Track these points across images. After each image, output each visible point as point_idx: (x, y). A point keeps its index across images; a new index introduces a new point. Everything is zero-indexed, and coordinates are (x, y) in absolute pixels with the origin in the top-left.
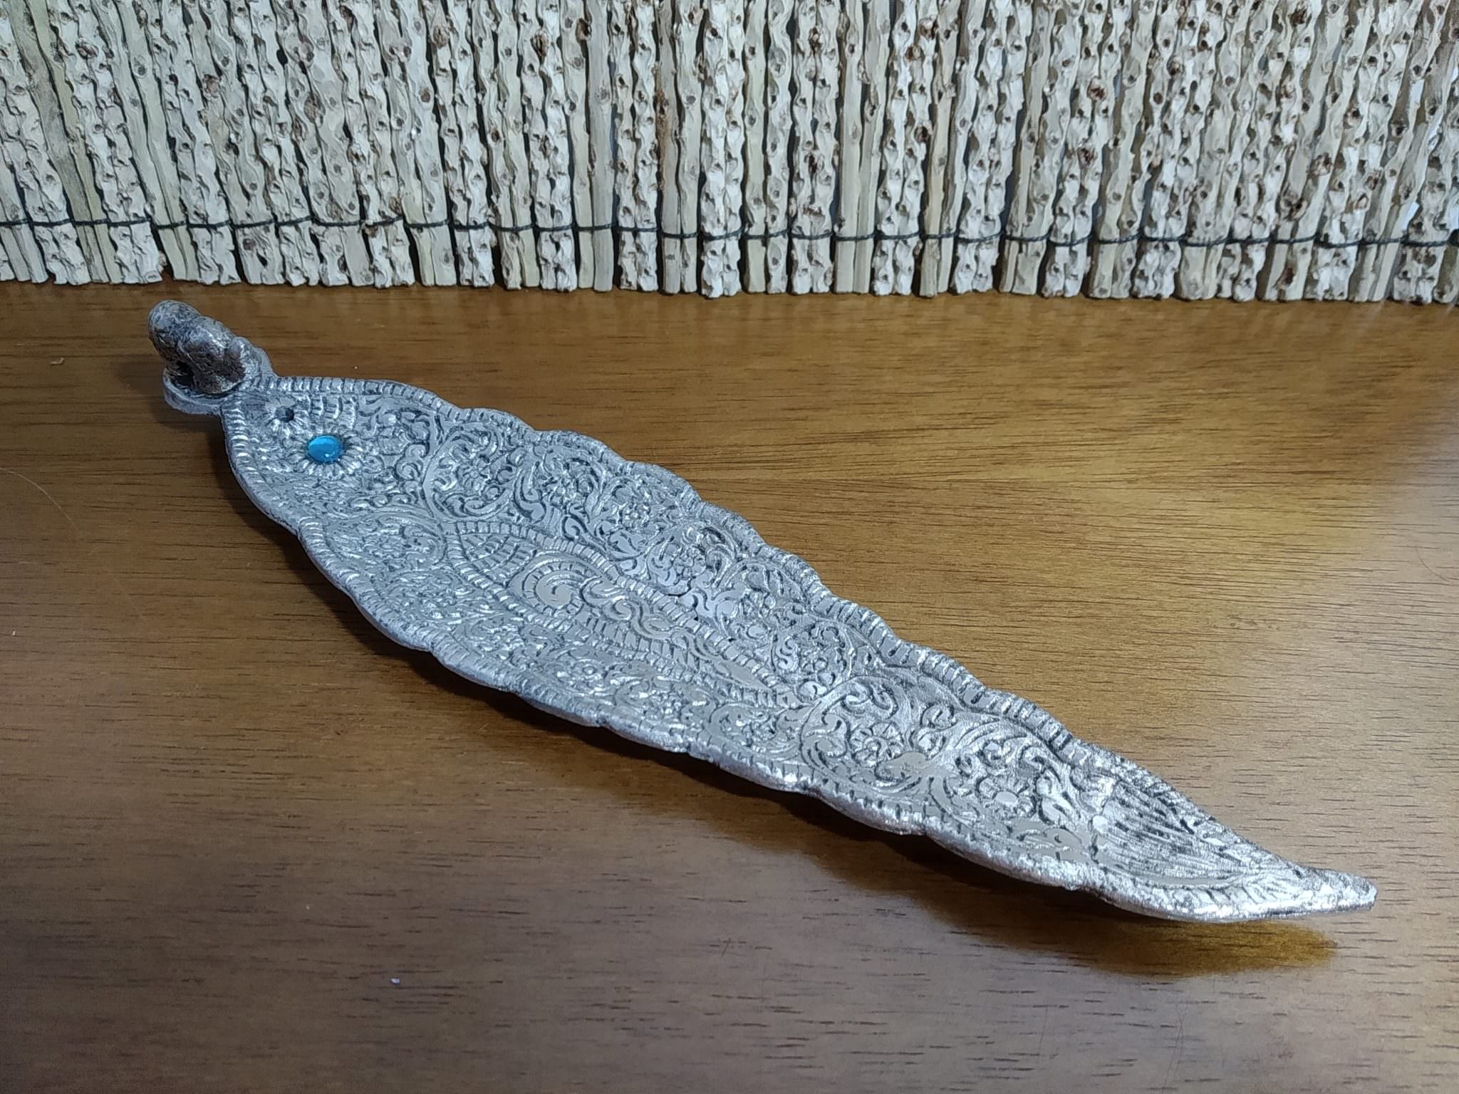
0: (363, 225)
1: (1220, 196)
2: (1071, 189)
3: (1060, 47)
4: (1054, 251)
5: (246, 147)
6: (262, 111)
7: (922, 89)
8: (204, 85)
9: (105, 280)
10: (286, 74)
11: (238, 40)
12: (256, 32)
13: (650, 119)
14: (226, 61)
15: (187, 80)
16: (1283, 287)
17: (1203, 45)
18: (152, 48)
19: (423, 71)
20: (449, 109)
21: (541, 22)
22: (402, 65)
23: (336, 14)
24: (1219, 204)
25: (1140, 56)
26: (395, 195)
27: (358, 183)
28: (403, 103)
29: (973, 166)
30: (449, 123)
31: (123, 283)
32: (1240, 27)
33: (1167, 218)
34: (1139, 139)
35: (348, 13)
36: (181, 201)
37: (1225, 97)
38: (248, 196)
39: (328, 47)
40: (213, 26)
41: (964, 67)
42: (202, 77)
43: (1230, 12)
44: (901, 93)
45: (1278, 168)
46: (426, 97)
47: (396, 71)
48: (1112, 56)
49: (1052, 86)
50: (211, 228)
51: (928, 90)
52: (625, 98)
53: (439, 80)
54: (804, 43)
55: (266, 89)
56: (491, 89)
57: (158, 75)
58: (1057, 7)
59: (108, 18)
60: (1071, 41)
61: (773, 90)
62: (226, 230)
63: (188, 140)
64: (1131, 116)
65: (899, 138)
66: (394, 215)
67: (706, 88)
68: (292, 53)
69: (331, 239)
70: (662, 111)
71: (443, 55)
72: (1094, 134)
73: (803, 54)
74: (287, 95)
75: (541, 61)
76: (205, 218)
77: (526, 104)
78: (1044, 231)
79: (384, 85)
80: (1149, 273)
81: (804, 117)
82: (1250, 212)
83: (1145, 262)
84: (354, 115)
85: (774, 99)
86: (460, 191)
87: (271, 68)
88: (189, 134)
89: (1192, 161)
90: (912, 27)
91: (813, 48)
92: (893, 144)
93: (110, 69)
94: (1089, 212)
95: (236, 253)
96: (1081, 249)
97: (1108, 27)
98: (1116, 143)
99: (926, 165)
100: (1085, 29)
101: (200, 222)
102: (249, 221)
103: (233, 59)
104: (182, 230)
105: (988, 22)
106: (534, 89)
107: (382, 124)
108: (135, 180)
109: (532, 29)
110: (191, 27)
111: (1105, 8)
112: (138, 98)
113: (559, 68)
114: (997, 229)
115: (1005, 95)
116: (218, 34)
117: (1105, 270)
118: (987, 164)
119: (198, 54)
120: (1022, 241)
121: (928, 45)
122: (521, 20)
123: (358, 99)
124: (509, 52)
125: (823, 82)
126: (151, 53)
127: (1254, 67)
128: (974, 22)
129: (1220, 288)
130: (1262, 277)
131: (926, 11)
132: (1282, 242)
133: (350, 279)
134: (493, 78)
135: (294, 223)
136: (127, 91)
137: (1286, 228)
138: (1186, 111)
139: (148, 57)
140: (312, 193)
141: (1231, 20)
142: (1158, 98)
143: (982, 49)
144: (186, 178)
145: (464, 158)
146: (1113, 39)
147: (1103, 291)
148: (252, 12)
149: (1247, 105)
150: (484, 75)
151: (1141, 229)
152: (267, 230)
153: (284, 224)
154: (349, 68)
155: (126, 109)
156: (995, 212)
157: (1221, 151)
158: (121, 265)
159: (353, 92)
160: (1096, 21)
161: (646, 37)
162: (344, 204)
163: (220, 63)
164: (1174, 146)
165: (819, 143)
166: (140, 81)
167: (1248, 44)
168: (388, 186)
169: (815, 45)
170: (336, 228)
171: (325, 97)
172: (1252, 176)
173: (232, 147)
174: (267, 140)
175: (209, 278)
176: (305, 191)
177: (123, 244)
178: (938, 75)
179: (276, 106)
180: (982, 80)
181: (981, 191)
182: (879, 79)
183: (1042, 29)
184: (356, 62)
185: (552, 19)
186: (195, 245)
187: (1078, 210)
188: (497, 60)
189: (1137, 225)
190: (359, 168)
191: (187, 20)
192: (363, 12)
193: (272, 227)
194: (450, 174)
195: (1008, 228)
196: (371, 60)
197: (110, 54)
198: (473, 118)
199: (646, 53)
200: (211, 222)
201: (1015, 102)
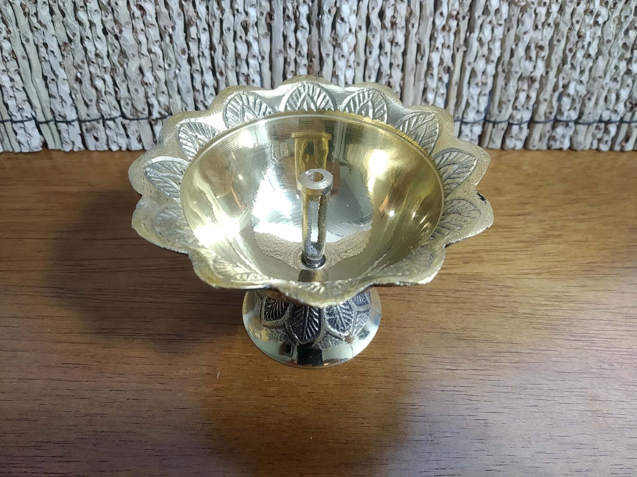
0: (150, 120)
1: (597, 100)
2: (522, 97)
3: (523, 25)
4: (511, 128)
5: (86, 80)
6: (94, 61)
7: (449, 47)
8: (63, 48)
9: (11, 150)
10: (107, 41)
11: (80, 23)
12: (90, 18)
13: (305, 65)
14: (74, 35)
15: (53, 45)
16: (624, 144)
17: (596, 23)
18: (32, 28)
19: (182, 39)
20: (196, 60)
21: (247, 14)
22: (170, 36)
23: (134, 9)
24: (596, 104)
25: (564, 29)
26: (167, 104)
27: (147, 97)
28: (171, 55)
29: (473, 85)
30: (196, 66)
31: (21, 152)
32: (617, 13)
33: (569, 110)
34: (559, 71)
35: (141, 8)
36: (51, 110)
37: (605, 50)
38: (87, 105)
39: (131, 26)
40: (67, 16)
41: (472, 35)
42: (61, 44)
43: (612, 6)
44: (437, 49)
45: (628, 86)
46: (183, 52)
47: (167, 39)
48: (549, 29)
49: (517, 45)
50: (68, 123)
51: (451, 47)
52: (292, 54)
53: (191, 44)
54: (388, 24)
55: (96, 49)
56: (219, 49)
57: (36, 43)
58: (523, 4)
59: (7, 13)
60: (528, 21)
61: (370, 48)
62: (76, 124)
63: (54, 77)
64: (556, 60)
65: (435, 72)
66: (167, 114)
67: (336, 49)
68: (111, 30)
69: (133, 127)
70: (311, 61)
71: (193, 30)
72: (536, 69)
73: (387, 29)
74: (108, 52)
75: (246, 34)
76: (64, 117)
77: (237, 57)
78: (507, 117)
79: (160, 46)
80: (558, 137)
81: (386, 62)
82: (611, 107)
83: (556, 132)
84: (145, 63)
85: (370, 53)
86: (202, 101)
87: (99, 38)
88: (55, 74)
89: (585, 82)
90: (445, 14)
91: (392, 26)
92: (432, 75)
93: (9, 40)
94: (531, 108)
95: (82, 135)
96: (525, 126)
97: (548, 14)
98: (547, 73)
99: (448, 86)
100: (536, 14)
101: (62, 119)
102: (88, 118)
103: (78, 33)
104: (52, 124)
105: (486, 11)
106: (242, 49)
107: (160, 67)
108: (25, 98)
109: (241, 17)
110: (54, 16)
111: (548, 4)
112: (26, 56)
113: (256, 38)
114: (483, 116)
115: (491, 49)
116: (69, 20)
117: (536, 136)
118: (480, 84)
119: (59, 31)
120: (495, 123)
121: (453, 24)
122: (236, 12)
123: (147, 54)
124: (229, 29)
125: (397, 43)
126: (32, 31)
127: (622, 35)
128: (478, 12)
129: (592, 144)
130: (614, 139)
131: (453, 5)
132: (625, 122)
133: (143, 147)
134: (220, 42)
135: (113, 119)
136: (19, 52)
137: (629, 115)
138: (584, 57)
139: (30, 33)
140: (122, 103)
141: (612, 10)
142: (571, 50)
143: (481, 26)
144: (54, 97)
145: (204, 85)
146: (551, 21)
147: (534, 146)
148: (88, 8)
149: (616, 54)
150: (215, 41)
151: (555, 116)
152: (98, 123)
153: (108, 119)
154: (142, 38)
155: (19, 61)
156: (482, 108)
157: (600, 77)
158: (19, 143)
159: (144, 50)
160: (542, 11)
161: (304, 22)
162: (140, 108)
163: (71, 36)
164: (576, 75)
165: (393, 74)
166: (27, 47)
167: (620, 23)
168: (164, 99)
169: (393, 24)
170: (135, 122)
171: (129, 53)
172: (614, 89)
173: (79, 81)
174: (98, 76)
175: (68, 148)
176: (119, 102)
177: (20, 132)
178: (457, 39)
179: (102, 58)
180: (480, 40)
181: (476, 98)
182: (426, 42)
183: (514, 15)
184: (146, 34)
185: (253, 12)
186: (59, 132)
187: (525, 106)
188: (222, 34)
189: (554, 114)
190: (148, 90)
191: (52, 12)
192: (149, 7)
193: (101, 121)
194: (197, 94)
195: (488, 116)
196: (154, 33)
197: (9, 32)
198: (209, 64)
199: (304, 30)
200: (69, 119)
201: (497, 52)
